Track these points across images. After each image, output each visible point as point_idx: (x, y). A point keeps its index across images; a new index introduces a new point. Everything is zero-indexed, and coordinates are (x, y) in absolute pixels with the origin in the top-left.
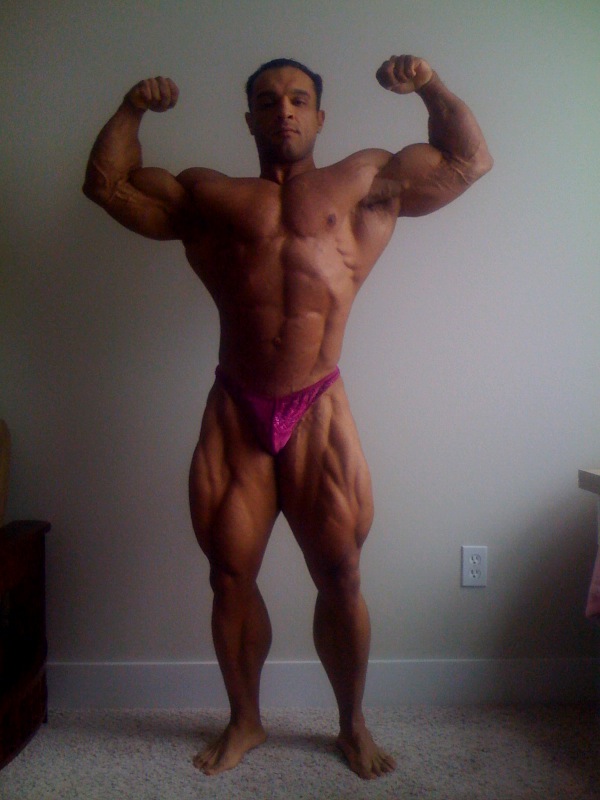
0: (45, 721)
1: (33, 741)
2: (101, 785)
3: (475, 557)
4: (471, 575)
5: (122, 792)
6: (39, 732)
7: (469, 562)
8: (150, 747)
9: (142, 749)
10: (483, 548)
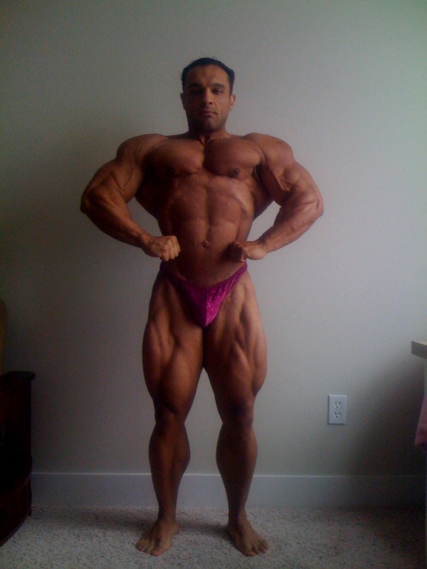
0: (30, 514)
1: (22, 528)
2: (70, 560)
3: (338, 403)
4: (335, 416)
5: (85, 565)
6: (26, 522)
7: (333, 406)
8: (104, 534)
9: (99, 535)
10: (343, 397)
